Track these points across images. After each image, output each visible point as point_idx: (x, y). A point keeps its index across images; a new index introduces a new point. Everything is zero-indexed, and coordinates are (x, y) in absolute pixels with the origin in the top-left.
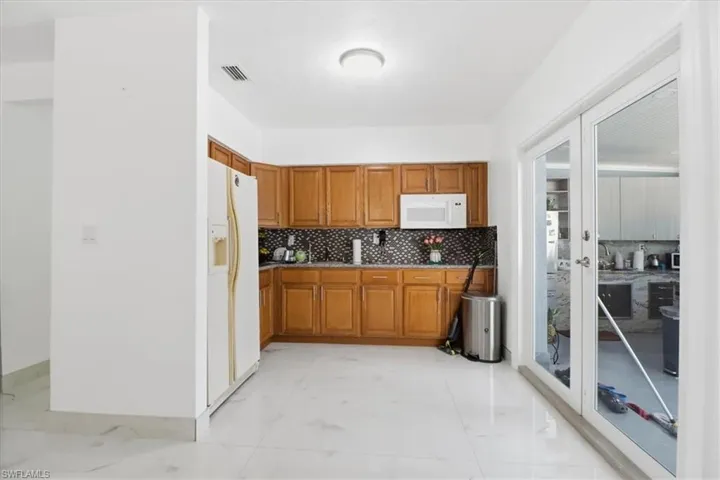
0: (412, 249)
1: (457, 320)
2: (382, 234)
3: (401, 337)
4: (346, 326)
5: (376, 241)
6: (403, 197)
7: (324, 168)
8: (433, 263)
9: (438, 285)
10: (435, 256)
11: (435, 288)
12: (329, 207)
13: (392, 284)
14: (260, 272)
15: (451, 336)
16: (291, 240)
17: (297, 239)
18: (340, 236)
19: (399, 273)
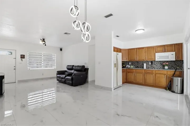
0: (160, 66)
1: (170, 83)
2: (152, 62)
3: (155, 85)
4: (141, 81)
5: (150, 64)
6: (156, 53)
7: (137, 48)
8: (165, 69)
9: (165, 74)
10: (166, 67)
11: (164, 75)
12: (138, 56)
13: (152, 73)
14: (122, 69)
15: (168, 86)
16: (130, 63)
17: (131, 63)
18: (141, 63)
19: (154, 71)
